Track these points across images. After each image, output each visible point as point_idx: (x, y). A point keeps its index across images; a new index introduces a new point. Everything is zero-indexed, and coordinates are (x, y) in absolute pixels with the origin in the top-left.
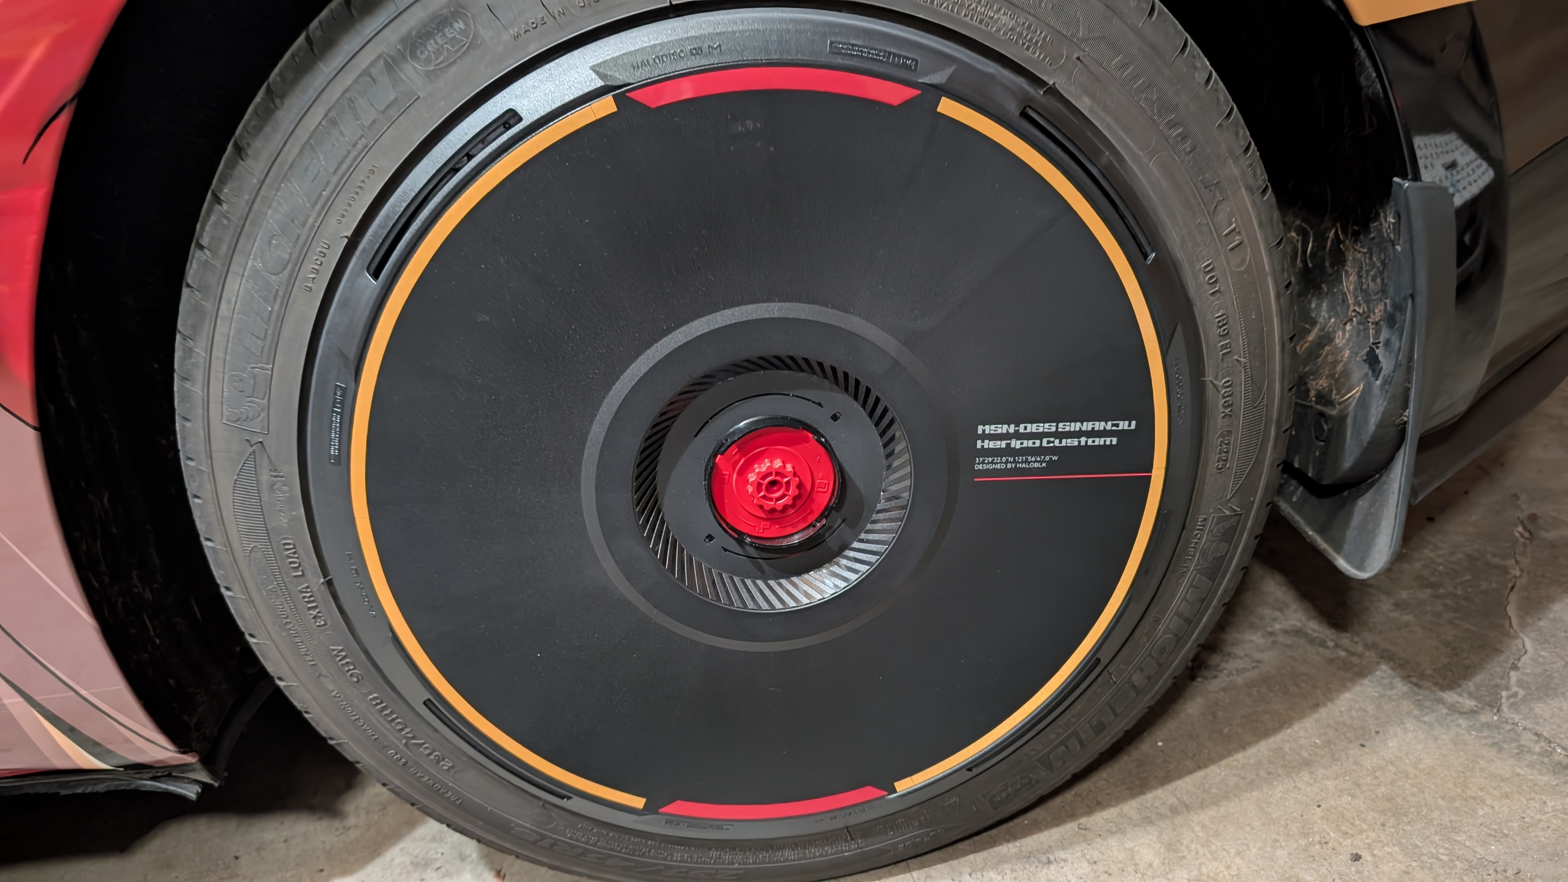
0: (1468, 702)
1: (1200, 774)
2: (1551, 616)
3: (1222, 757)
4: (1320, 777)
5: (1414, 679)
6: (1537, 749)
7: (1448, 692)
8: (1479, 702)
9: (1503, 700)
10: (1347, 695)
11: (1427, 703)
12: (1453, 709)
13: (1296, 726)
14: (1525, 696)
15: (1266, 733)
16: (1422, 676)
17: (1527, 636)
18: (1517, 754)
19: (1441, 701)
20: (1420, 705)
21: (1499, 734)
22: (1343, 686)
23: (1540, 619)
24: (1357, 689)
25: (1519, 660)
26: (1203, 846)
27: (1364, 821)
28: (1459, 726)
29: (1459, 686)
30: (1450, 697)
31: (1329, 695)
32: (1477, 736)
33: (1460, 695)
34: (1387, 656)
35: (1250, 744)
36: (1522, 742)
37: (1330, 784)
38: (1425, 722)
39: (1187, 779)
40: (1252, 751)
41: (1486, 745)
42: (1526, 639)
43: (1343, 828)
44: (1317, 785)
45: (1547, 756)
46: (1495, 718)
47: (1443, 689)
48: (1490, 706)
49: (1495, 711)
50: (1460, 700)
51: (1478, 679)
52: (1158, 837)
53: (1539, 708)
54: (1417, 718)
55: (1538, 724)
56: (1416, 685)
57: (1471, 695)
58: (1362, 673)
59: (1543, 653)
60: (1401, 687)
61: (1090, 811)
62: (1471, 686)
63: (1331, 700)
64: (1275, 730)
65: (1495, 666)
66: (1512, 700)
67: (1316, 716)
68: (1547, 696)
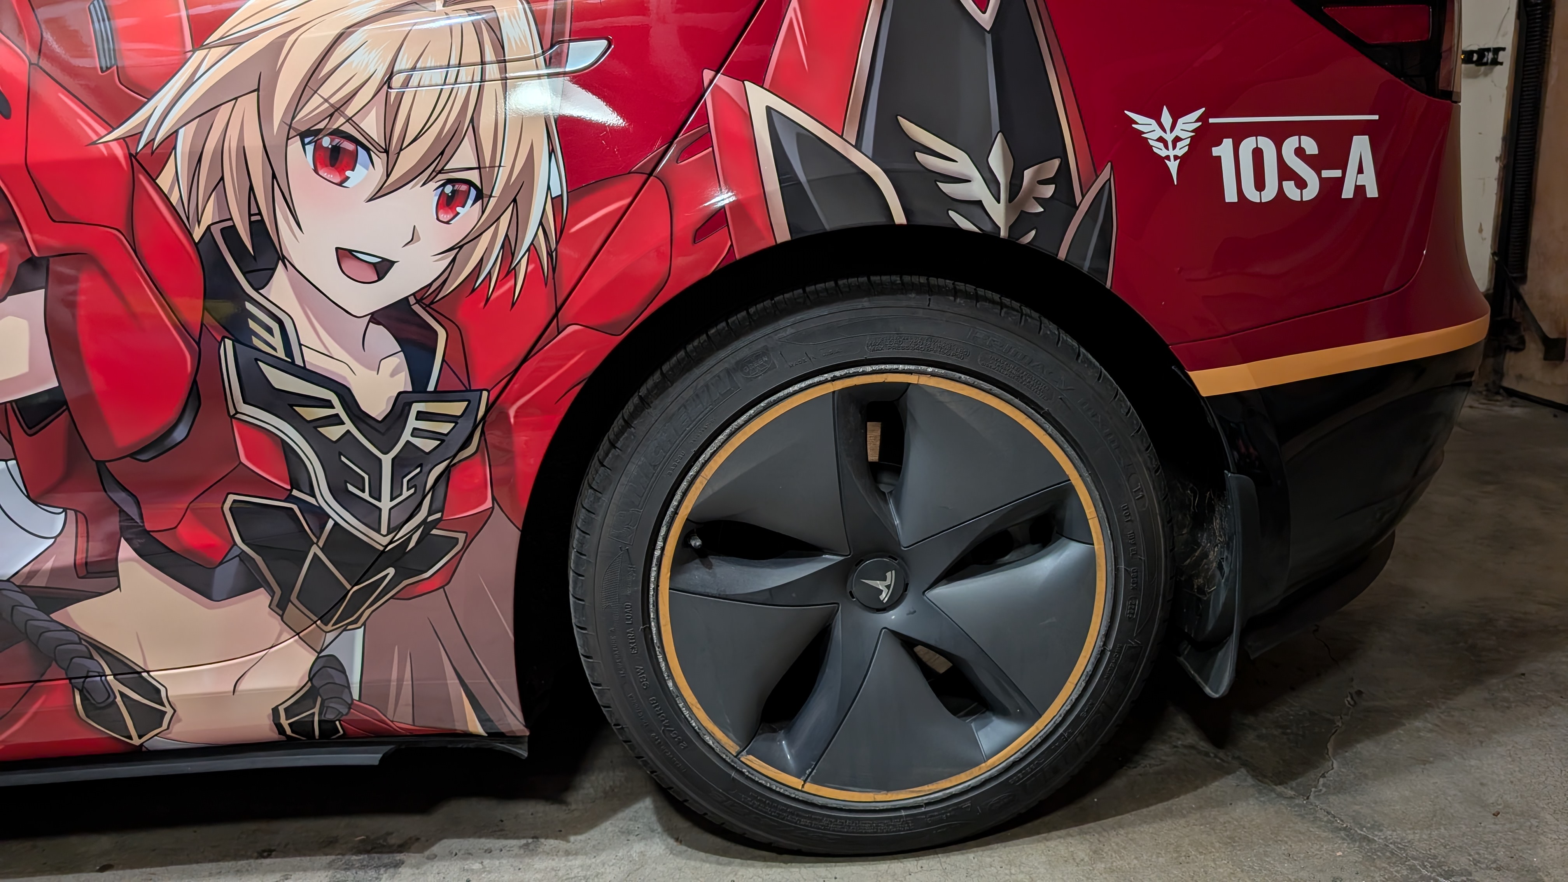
0: (1290, 792)
1: (1119, 817)
2: (1355, 750)
3: (1133, 810)
4: (1192, 824)
5: (1260, 778)
6: (1325, 819)
7: (1280, 786)
8: (1295, 791)
9: (1312, 793)
10: (1217, 783)
11: (1265, 791)
12: (1280, 795)
13: (1182, 797)
14: (1326, 792)
15: (1162, 801)
16: (1265, 776)
17: (1336, 760)
18: (1313, 821)
19: (1273, 790)
20: (1260, 792)
21: (1305, 810)
22: (1215, 779)
23: (1346, 752)
24: (1223, 780)
25: (1327, 772)
26: (1115, 852)
27: (1214, 847)
28: (1282, 804)
29: (1287, 783)
30: (1279, 789)
31: (1205, 782)
32: (1290, 810)
33: (1286, 788)
34: (1245, 764)
35: (1152, 805)
36: (1318, 815)
37: (1197, 828)
38: (1261, 801)
39: (1110, 819)
40: (1152, 808)
41: (1295, 815)
42: (1335, 761)
43: (1201, 850)
44: (1189, 828)
45: (1331, 823)
46: (1305, 802)
47: (1276, 785)
48: (1303, 795)
49: (1305, 798)
50: (1285, 790)
51: (1299, 780)
52: (1089, 847)
53: (1332, 798)
54: (1257, 798)
55: (1330, 807)
56: (1259, 780)
57: (1292, 789)
58: (1228, 772)
59: (1343, 770)
60: (1250, 781)
61: (1049, 831)
62: (1294, 784)
63: (1206, 785)
64: (1168, 799)
65: (1312, 775)
66: (1317, 793)
67: (1195, 793)
68: (1339, 793)
